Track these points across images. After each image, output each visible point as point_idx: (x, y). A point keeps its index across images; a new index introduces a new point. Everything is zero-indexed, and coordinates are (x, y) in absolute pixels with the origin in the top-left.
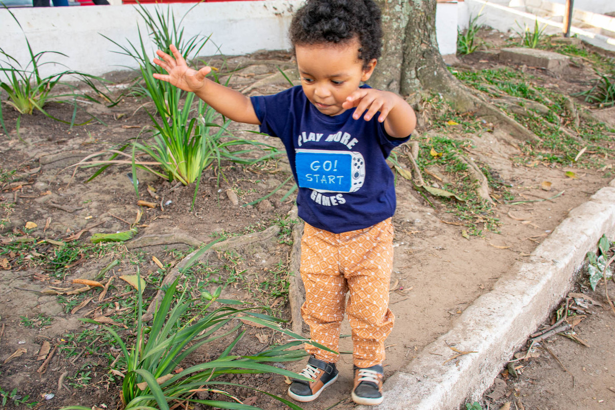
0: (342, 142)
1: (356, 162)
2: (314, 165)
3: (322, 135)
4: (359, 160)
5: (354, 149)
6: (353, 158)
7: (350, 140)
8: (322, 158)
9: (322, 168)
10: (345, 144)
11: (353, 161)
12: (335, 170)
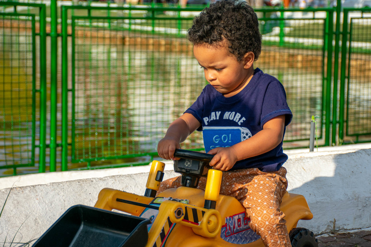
0: (235, 120)
1: (245, 135)
2: (215, 139)
3: (220, 112)
4: (247, 134)
5: (243, 125)
6: (242, 132)
7: (240, 119)
8: (221, 132)
9: (221, 140)
10: (237, 121)
11: (242, 135)
12: (230, 141)
